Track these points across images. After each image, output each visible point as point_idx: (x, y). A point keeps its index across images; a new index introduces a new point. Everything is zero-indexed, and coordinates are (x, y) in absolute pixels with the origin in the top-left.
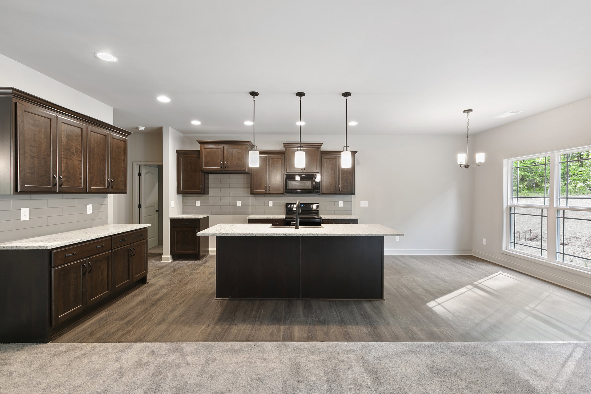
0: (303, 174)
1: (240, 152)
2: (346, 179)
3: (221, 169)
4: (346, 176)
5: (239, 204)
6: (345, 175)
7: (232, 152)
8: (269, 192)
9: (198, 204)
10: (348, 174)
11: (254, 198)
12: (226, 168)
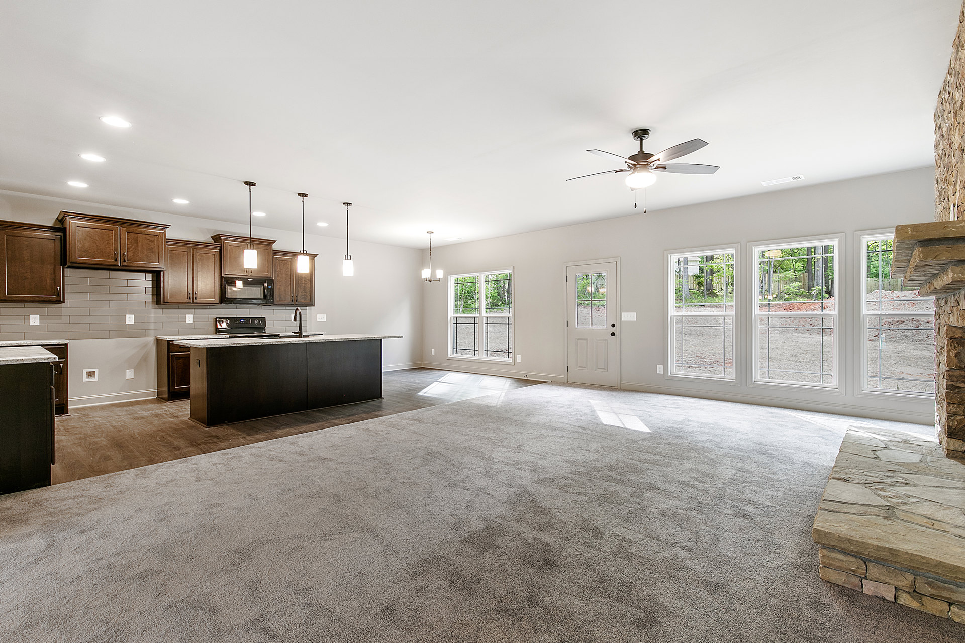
0: (250, 279)
1: (153, 239)
2: (304, 287)
3: (115, 263)
4: (305, 283)
5: (130, 319)
6: (303, 282)
7: (137, 237)
8: (195, 301)
9: (35, 320)
10: (306, 282)
11: (160, 311)
12: (125, 261)
